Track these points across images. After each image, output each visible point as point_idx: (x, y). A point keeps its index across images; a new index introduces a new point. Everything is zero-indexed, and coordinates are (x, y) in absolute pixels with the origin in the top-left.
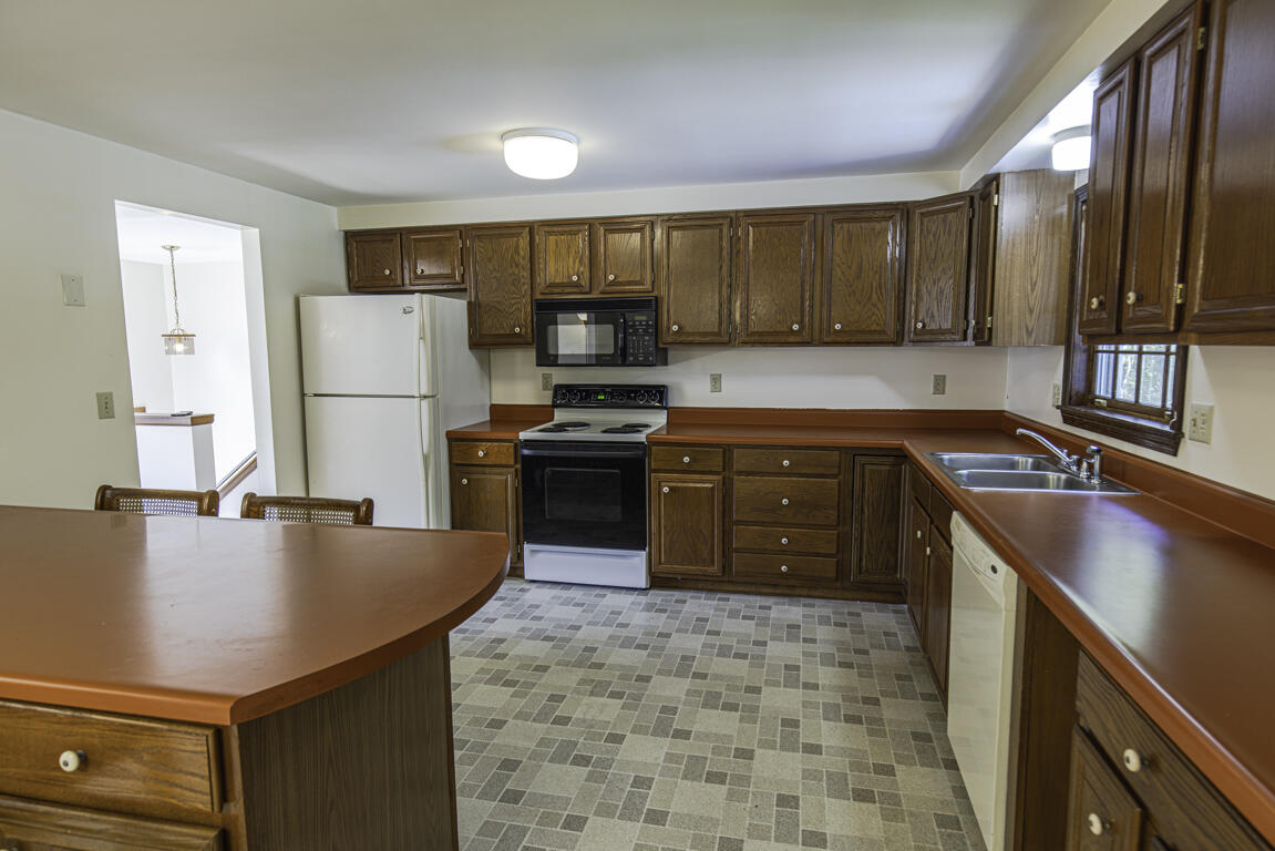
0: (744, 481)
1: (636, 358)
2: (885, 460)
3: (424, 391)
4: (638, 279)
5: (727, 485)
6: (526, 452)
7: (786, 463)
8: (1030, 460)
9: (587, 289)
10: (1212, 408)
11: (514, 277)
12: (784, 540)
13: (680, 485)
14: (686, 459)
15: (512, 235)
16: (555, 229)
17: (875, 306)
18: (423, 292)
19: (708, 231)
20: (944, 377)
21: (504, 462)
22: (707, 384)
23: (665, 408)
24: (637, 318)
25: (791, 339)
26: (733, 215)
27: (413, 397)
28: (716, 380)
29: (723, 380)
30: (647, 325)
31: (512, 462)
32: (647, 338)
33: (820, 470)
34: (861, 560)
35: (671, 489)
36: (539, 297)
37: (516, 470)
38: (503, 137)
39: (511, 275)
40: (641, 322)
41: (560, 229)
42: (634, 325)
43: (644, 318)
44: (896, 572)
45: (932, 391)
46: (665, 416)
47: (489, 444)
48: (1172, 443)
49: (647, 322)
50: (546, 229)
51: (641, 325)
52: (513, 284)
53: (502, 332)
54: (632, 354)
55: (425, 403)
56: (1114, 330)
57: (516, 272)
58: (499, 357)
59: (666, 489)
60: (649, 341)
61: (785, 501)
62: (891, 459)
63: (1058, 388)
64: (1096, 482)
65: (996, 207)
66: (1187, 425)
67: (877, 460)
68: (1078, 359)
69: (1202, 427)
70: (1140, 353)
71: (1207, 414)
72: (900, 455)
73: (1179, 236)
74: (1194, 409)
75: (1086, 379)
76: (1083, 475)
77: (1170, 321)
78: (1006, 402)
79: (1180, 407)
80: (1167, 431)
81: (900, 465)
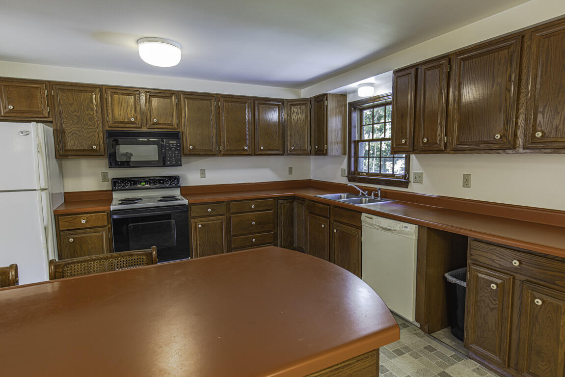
0: (235, 217)
1: (171, 162)
2: (288, 200)
3: (43, 186)
4: (170, 122)
5: (229, 219)
6: (115, 217)
7: (253, 206)
8: (346, 195)
9: (139, 126)
10: (422, 173)
11: (90, 116)
12: (254, 240)
13: (206, 223)
14: (209, 210)
15: (87, 92)
16: (118, 91)
17: (275, 139)
18: (37, 122)
19: (205, 102)
20: (292, 168)
21: (100, 224)
22: (198, 175)
23: (180, 187)
24: (171, 142)
25: (244, 153)
26: (215, 96)
27: (35, 190)
28: (203, 172)
29: (206, 172)
30: (177, 145)
31: (106, 223)
32: (177, 152)
33: (265, 208)
34: (281, 243)
35: (202, 225)
36: (107, 128)
37: (109, 228)
38: (139, 41)
39: (88, 115)
40: (173, 144)
41: (121, 92)
42: (169, 146)
43: (175, 142)
44: (293, 245)
45: (288, 173)
46: (179, 191)
47: (88, 215)
48: (406, 184)
49: (177, 144)
50: (112, 90)
51: (173, 145)
52: (90, 120)
53: (82, 148)
54: (169, 160)
55: (44, 193)
56: (412, 150)
57: (92, 113)
58: (69, 164)
59: (200, 226)
60: (178, 154)
61: (253, 223)
62: (290, 200)
63: (345, 170)
64: (379, 199)
65: (327, 106)
66: (412, 178)
67: (285, 201)
68: (353, 159)
69: (419, 179)
70: (381, 157)
71: (421, 175)
72: (293, 198)
73: (444, 124)
74: (414, 173)
75: (355, 167)
76: (373, 197)
77: (443, 147)
78: (311, 176)
79: (409, 173)
80: (404, 181)
81: (293, 202)
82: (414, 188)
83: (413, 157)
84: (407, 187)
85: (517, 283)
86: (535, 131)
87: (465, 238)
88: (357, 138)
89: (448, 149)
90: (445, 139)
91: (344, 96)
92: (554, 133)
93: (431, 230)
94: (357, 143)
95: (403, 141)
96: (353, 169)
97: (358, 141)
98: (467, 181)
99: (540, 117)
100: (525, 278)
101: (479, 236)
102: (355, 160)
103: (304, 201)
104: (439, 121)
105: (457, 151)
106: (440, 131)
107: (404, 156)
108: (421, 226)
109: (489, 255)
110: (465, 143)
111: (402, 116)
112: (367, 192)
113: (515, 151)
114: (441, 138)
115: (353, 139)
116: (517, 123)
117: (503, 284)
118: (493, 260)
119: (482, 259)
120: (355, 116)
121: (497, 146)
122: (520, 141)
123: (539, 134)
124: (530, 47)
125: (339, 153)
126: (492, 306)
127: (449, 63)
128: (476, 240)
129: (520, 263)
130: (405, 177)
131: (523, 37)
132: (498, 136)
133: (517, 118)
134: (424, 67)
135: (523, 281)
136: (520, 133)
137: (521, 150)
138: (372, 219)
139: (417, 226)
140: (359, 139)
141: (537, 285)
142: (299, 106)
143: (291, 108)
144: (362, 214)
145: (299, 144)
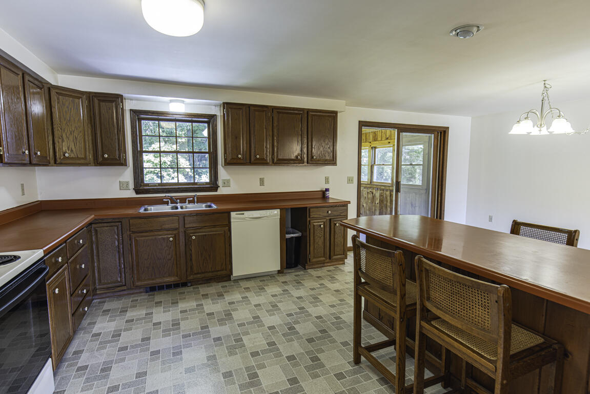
10: (230, 179)
17: (44, 141)
20: (23, 185)
48: (215, 189)
63: (127, 183)
65: (122, 109)
66: (221, 184)
69: (227, 183)
71: (228, 181)
72: (91, 223)
74: (222, 180)
78: (39, 196)
79: (217, 180)
80: (213, 187)
82: (222, 191)
83: (220, 167)
84: (216, 191)
85: (328, 221)
86: (312, 156)
89: (271, 163)
90: (269, 157)
92: (318, 158)
95: (240, 156)
97: (142, 152)
98: (262, 182)
100: (330, 218)
101: (312, 205)
103: (120, 221)
104: (265, 145)
109: (318, 213)
110: (280, 160)
111: (236, 138)
113: (304, 165)
116: (304, 151)
117: (324, 224)
118: (320, 215)
119: (316, 216)
121: (297, 162)
122: (306, 160)
129: (331, 212)
132: (299, 157)
133: (304, 149)
134: (253, 108)
136: (305, 156)
137: (306, 164)
138: (243, 214)
139: (279, 210)
141: (336, 218)
142: (71, 99)
143: (58, 99)
144: (232, 213)
145: (74, 150)
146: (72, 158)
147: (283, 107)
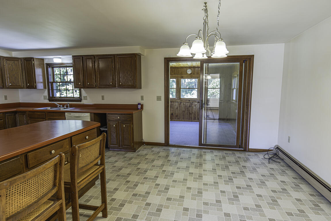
8: (50, 108)
10: (87, 96)
45: (4, 99)
56: (83, 87)
63: (46, 96)
64: (69, 108)
65: (34, 64)
66: (83, 98)
67: (11, 114)
68: (51, 91)
69: (86, 98)
70: (66, 90)
72: (15, 113)
73: (95, 78)
74: (84, 96)
75: (52, 94)
76: (65, 107)
77: (95, 86)
78: (20, 101)
79: (81, 96)
80: (80, 99)
81: (16, 115)
82: (84, 102)
83: (82, 89)
84: (81, 102)
85: (120, 123)
86: (120, 83)
87: (106, 114)
88: (52, 81)
89: (97, 87)
90: (95, 84)
91: (43, 60)
92: (124, 84)
93: (94, 114)
94: (52, 83)
95: (80, 84)
96: (51, 96)
97: (53, 82)
98: (103, 98)
99: (120, 79)
100: (121, 121)
101: (109, 112)
102: (52, 91)
103: (25, 113)
104: (93, 77)
105: (99, 88)
106: (94, 81)
107: (78, 89)
108: (91, 113)
110: (101, 85)
111: (78, 74)
112: (62, 105)
113: (116, 88)
114: (94, 83)
115: (50, 81)
116: (115, 80)
117: (116, 124)
118: (113, 119)
119: (111, 119)
120: (50, 70)
121: (111, 86)
122: (117, 85)
123: (121, 84)
124: (116, 59)
125: (42, 88)
126: (114, 132)
127: (94, 58)
128: (109, 114)
129: (120, 118)
130: (80, 98)
131: (114, 56)
132: (111, 84)
133: (115, 79)
134: (85, 57)
135: (121, 122)
136: (116, 83)
138: (71, 114)
139: (89, 113)
140: (53, 81)
141: (124, 122)
142: (13, 61)
143: (7, 62)
144: (66, 113)
145: (15, 82)
146: (14, 86)
147: (102, 55)
